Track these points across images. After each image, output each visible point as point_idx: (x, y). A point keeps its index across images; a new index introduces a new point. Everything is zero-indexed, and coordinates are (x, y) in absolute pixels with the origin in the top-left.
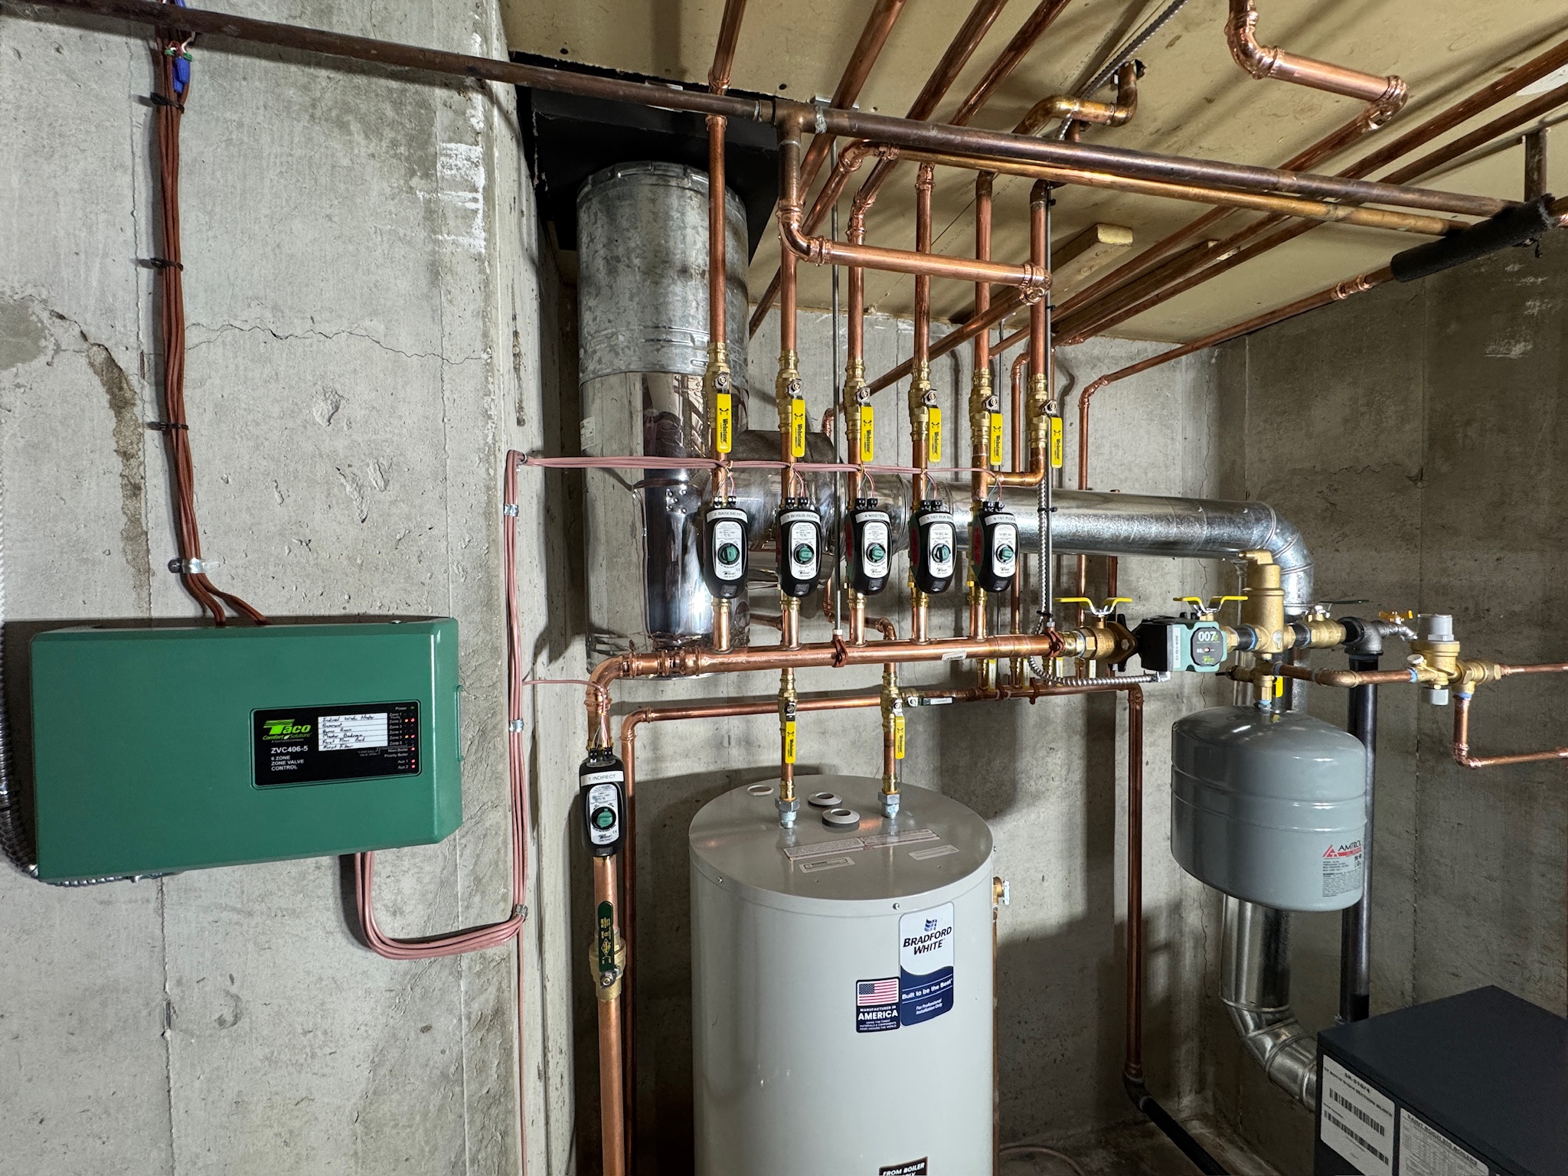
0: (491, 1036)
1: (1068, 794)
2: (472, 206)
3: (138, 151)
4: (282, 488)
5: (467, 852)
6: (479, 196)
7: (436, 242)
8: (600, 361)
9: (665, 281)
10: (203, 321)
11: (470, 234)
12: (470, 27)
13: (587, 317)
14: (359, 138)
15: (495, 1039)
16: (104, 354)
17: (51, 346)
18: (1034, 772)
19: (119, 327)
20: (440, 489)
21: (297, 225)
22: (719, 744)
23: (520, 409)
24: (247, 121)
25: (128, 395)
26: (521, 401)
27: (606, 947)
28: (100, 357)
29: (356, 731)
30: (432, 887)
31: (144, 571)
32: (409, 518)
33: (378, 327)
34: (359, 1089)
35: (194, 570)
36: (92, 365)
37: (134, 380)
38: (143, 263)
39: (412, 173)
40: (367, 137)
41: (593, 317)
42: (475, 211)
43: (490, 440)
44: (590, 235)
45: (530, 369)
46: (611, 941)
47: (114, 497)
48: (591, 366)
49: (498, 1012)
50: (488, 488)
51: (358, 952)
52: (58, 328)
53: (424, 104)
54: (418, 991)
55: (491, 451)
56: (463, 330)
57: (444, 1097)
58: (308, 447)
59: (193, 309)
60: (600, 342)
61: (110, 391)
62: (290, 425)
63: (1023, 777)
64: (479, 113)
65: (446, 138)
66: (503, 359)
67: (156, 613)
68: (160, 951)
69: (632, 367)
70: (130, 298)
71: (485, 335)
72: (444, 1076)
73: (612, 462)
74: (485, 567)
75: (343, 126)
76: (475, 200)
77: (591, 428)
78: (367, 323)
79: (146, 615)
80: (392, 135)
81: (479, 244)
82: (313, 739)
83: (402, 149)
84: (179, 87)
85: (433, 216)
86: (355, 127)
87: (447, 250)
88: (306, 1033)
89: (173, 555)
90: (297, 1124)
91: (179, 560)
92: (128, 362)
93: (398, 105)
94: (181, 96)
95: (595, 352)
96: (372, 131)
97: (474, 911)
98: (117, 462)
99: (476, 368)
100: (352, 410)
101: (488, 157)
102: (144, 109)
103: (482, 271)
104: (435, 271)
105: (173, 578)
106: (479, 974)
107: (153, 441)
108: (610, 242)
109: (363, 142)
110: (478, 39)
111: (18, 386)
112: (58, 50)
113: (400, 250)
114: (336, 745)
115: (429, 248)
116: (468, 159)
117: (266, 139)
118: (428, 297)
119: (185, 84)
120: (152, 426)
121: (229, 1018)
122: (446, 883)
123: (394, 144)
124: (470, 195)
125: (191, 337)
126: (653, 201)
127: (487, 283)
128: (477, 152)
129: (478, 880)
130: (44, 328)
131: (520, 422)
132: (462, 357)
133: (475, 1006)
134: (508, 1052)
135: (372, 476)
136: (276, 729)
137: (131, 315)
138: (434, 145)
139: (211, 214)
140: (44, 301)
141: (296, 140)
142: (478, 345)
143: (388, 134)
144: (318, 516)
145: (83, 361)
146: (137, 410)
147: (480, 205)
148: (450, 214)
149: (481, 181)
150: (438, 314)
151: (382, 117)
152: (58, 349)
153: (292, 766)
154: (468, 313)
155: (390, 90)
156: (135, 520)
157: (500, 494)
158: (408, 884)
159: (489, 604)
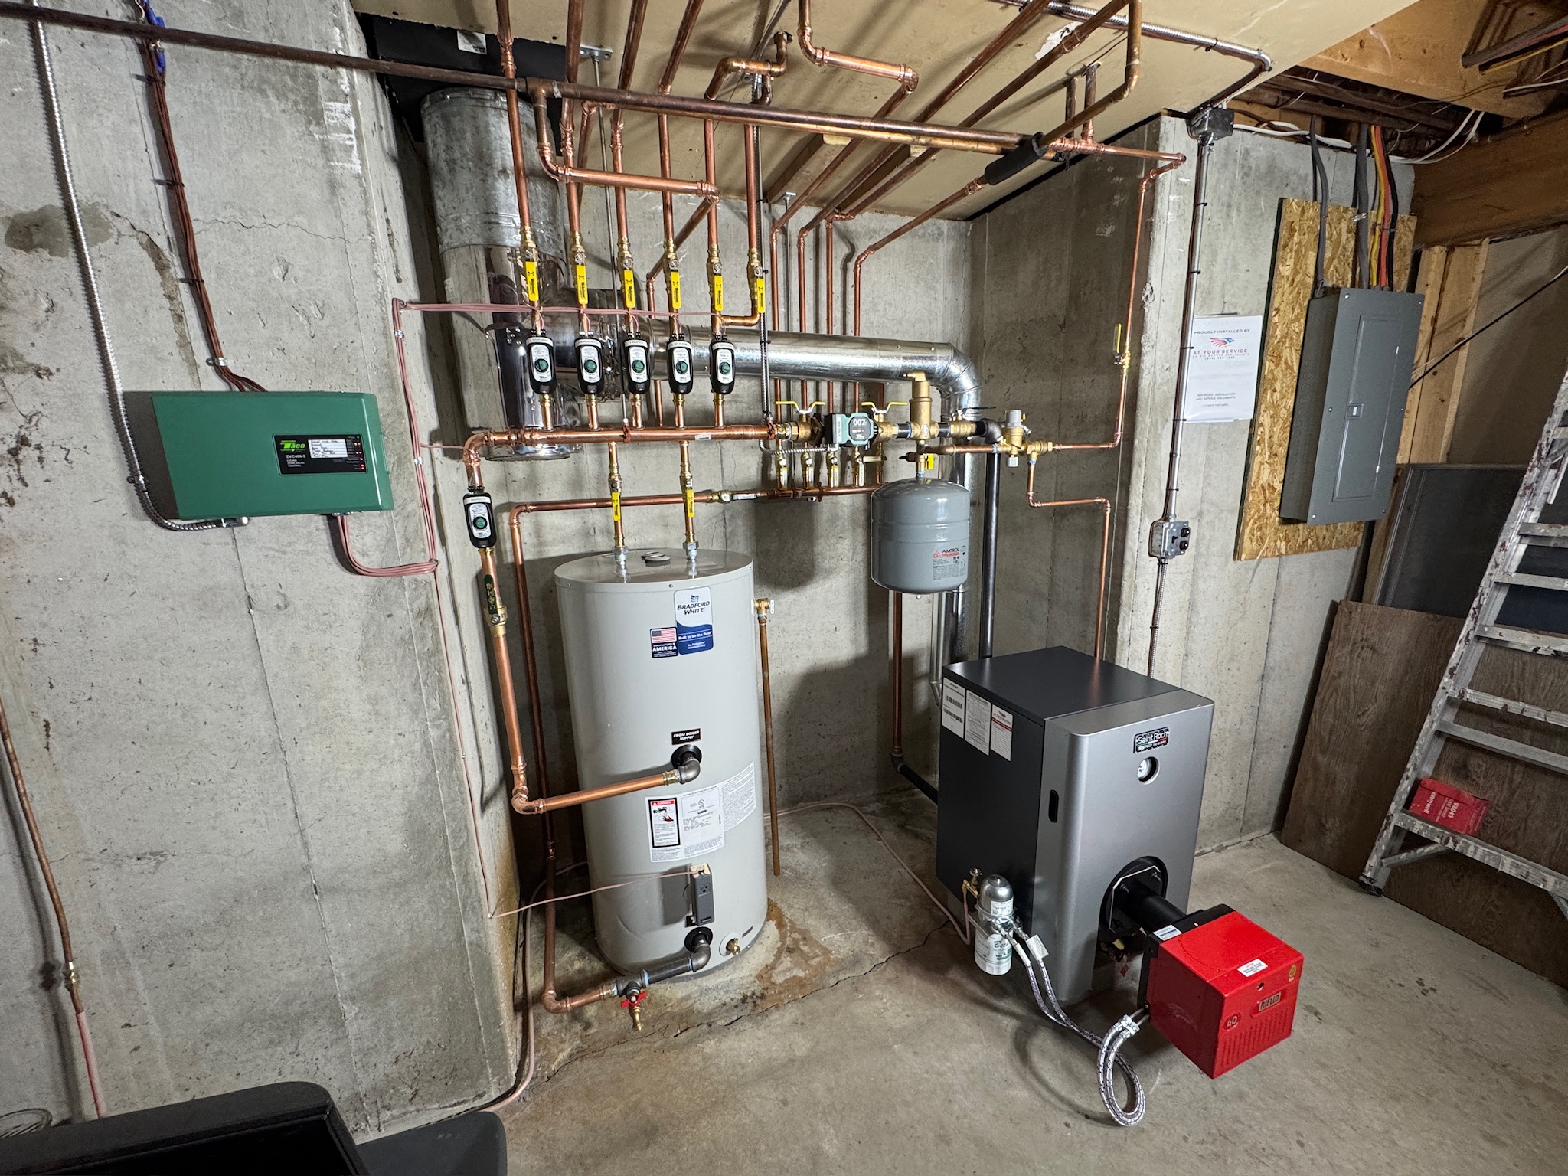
0: (426, 622)
1: (853, 570)
2: (349, 143)
3: (142, 109)
4: (263, 318)
5: (399, 525)
6: (353, 136)
7: (331, 167)
8: (451, 237)
9: (490, 180)
10: (200, 218)
11: (351, 162)
12: (331, 22)
13: (439, 203)
14: (273, 99)
15: (428, 623)
16: (146, 238)
17: (116, 233)
18: (828, 554)
19: (151, 220)
20: (355, 319)
21: (245, 156)
22: (587, 533)
23: (397, 271)
24: (204, 90)
25: (165, 262)
26: (397, 266)
27: (492, 600)
28: (145, 239)
29: (329, 448)
30: (382, 543)
31: (193, 365)
32: (339, 336)
33: (303, 220)
34: (359, 643)
35: (222, 364)
36: (140, 243)
37: (167, 253)
38: (159, 182)
39: (309, 122)
40: (278, 98)
41: (444, 202)
42: (352, 146)
43: (380, 290)
44: (433, 141)
45: (402, 242)
46: (494, 597)
47: (169, 324)
48: (446, 241)
49: (428, 609)
50: (383, 319)
51: (348, 575)
52: (117, 222)
53: (310, 76)
54: (382, 597)
55: (381, 298)
56: (354, 223)
57: (405, 651)
58: (275, 295)
59: (194, 211)
60: (449, 223)
61: (154, 259)
62: (262, 281)
63: (820, 559)
64: (346, 81)
65: (327, 97)
66: (382, 240)
67: (204, 389)
68: (240, 568)
69: (474, 242)
70: (155, 203)
71: (369, 225)
72: (402, 639)
73: (465, 308)
74: (387, 365)
75: (262, 92)
76: (351, 139)
77: (450, 284)
78: (296, 218)
79: (198, 389)
80: (293, 97)
81: (358, 168)
82: (307, 451)
83: (301, 107)
84: (160, 69)
85: (326, 149)
86: (270, 92)
87: (338, 172)
88: (325, 614)
89: (208, 356)
90: (327, 660)
91: (213, 359)
92: (161, 242)
93: (294, 77)
94: (163, 74)
95: (447, 230)
96: (281, 95)
97: (407, 557)
98: (166, 302)
99: (366, 245)
100: (296, 271)
101: (355, 109)
102: (140, 83)
103: (361, 185)
104: (333, 185)
105: (210, 369)
106: (415, 589)
107: (184, 290)
108: (449, 148)
109: (277, 102)
110: (338, 31)
111: (101, 256)
112: (83, 45)
113: (309, 172)
114: (320, 455)
115: (327, 171)
116: (343, 112)
117: (217, 101)
118: (331, 202)
119: (164, 68)
120: (182, 280)
121: (282, 605)
122: (390, 540)
123: (296, 103)
124: (347, 136)
125: (196, 227)
126: (474, 118)
127: (365, 192)
128: (348, 107)
129: (407, 540)
130: (109, 222)
131: (399, 280)
132: (357, 239)
133: (415, 606)
134: (437, 631)
135: (314, 311)
136: (287, 446)
137: (157, 214)
138: (320, 104)
139: (192, 150)
140: (106, 206)
141: (236, 101)
142: (366, 231)
143: (291, 96)
144: (286, 335)
145: (135, 242)
146: (172, 271)
147: (354, 142)
148: (337, 148)
149: (353, 127)
150: (338, 214)
151: (285, 85)
152: (120, 235)
153: (298, 465)
154: (356, 213)
155: (288, 67)
156: (182, 336)
157: (391, 323)
158: (368, 540)
159: (392, 387)
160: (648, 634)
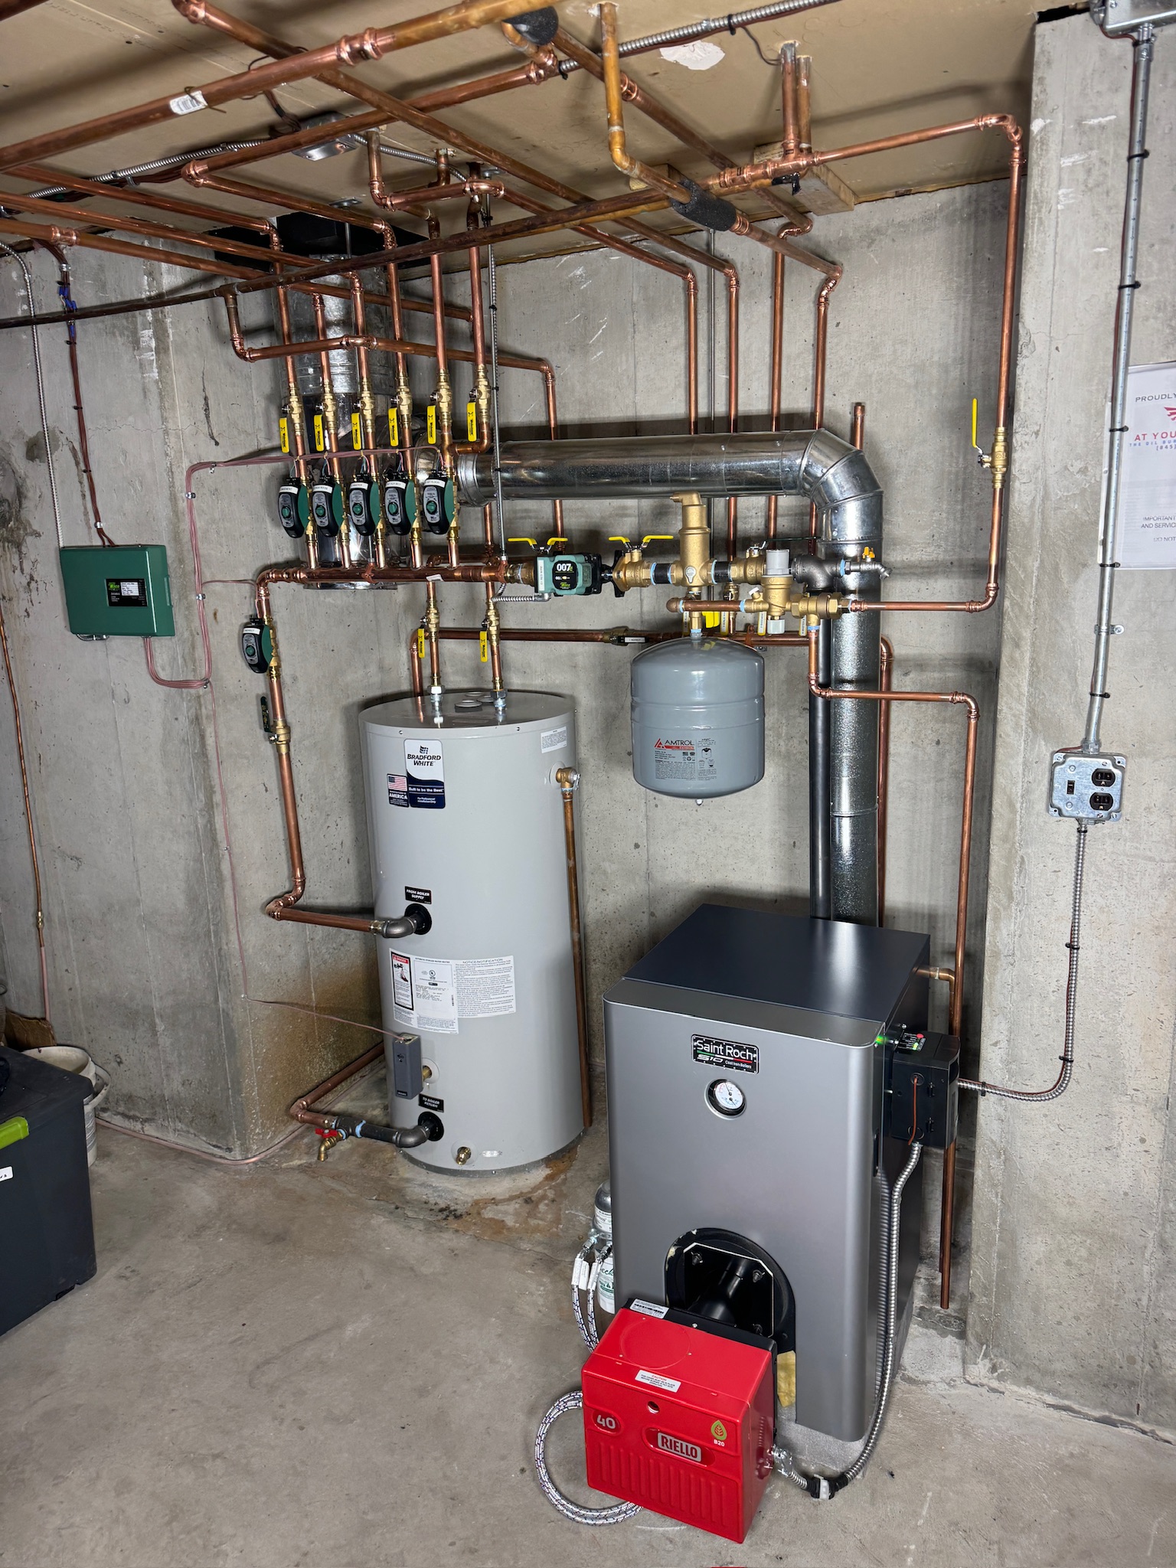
2: (152, 358)
3: (69, 363)
4: (117, 492)
7: (144, 378)
10: (91, 427)
11: (153, 372)
14: (118, 337)
16: (71, 445)
17: (59, 443)
19: (73, 433)
20: (156, 489)
21: (107, 381)
23: (213, 437)
24: (92, 342)
25: (78, 459)
26: (211, 434)
27: (265, 720)
29: (130, 589)
31: (90, 527)
32: (149, 502)
33: (132, 420)
34: (161, 737)
35: (99, 526)
36: (69, 449)
37: (79, 453)
38: (74, 408)
39: (134, 349)
40: (121, 336)
43: (168, 465)
46: (267, 718)
47: (80, 500)
50: (170, 487)
51: (156, 684)
52: (60, 436)
54: (172, 702)
55: (169, 470)
61: (74, 459)
62: (116, 467)
64: (150, 314)
65: (141, 328)
68: (109, 670)
71: (162, 417)
74: (172, 523)
75: (114, 334)
76: (153, 355)
78: (129, 419)
79: (92, 544)
81: (156, 375)
82: (120, 590)
83: (130, 340)
85: (142, 366)
87: (147, 380)
91: (96, 522)
92: (77, 446)
96: (122, 333)
97: (185, 674)
98: (79, 486)
99: (161, 433)
100: (130, 457)
102: (68, 346)
103: (158, 387)
105: (95, 529)
106: (189, 701)
107: (85, 477)
109: (120, 339)
114: (126, 594)
115: (142, 381)
116: (149, 336)
117: (96, 346)
120: (84, 470)
121: (127, 699)
122: (176, 660)
124: (151, 353)
125: (89, 434)
127: (160, 393)
128: (151, 332)
130: (57, 436)
131: (217, 444)
132: (156, 429)
133: (190, 714)
135: (138, 485)
136: (112, 586)
137: (75, 429)
138: (138, 333)
139: (88, 383)
140: (56, 428)
141: (103, 345)
142: (160, 422)
145: (66, 447)
146: (81, 465)
148: (146, 364)
149: (154, 345)
150: (148, 412)
152: (61, 445)
153: (118, 600)
154: (156, 408)
156: (85, 508)
157: (181, 489)
159: (175, 539)
160: (386, 779)
